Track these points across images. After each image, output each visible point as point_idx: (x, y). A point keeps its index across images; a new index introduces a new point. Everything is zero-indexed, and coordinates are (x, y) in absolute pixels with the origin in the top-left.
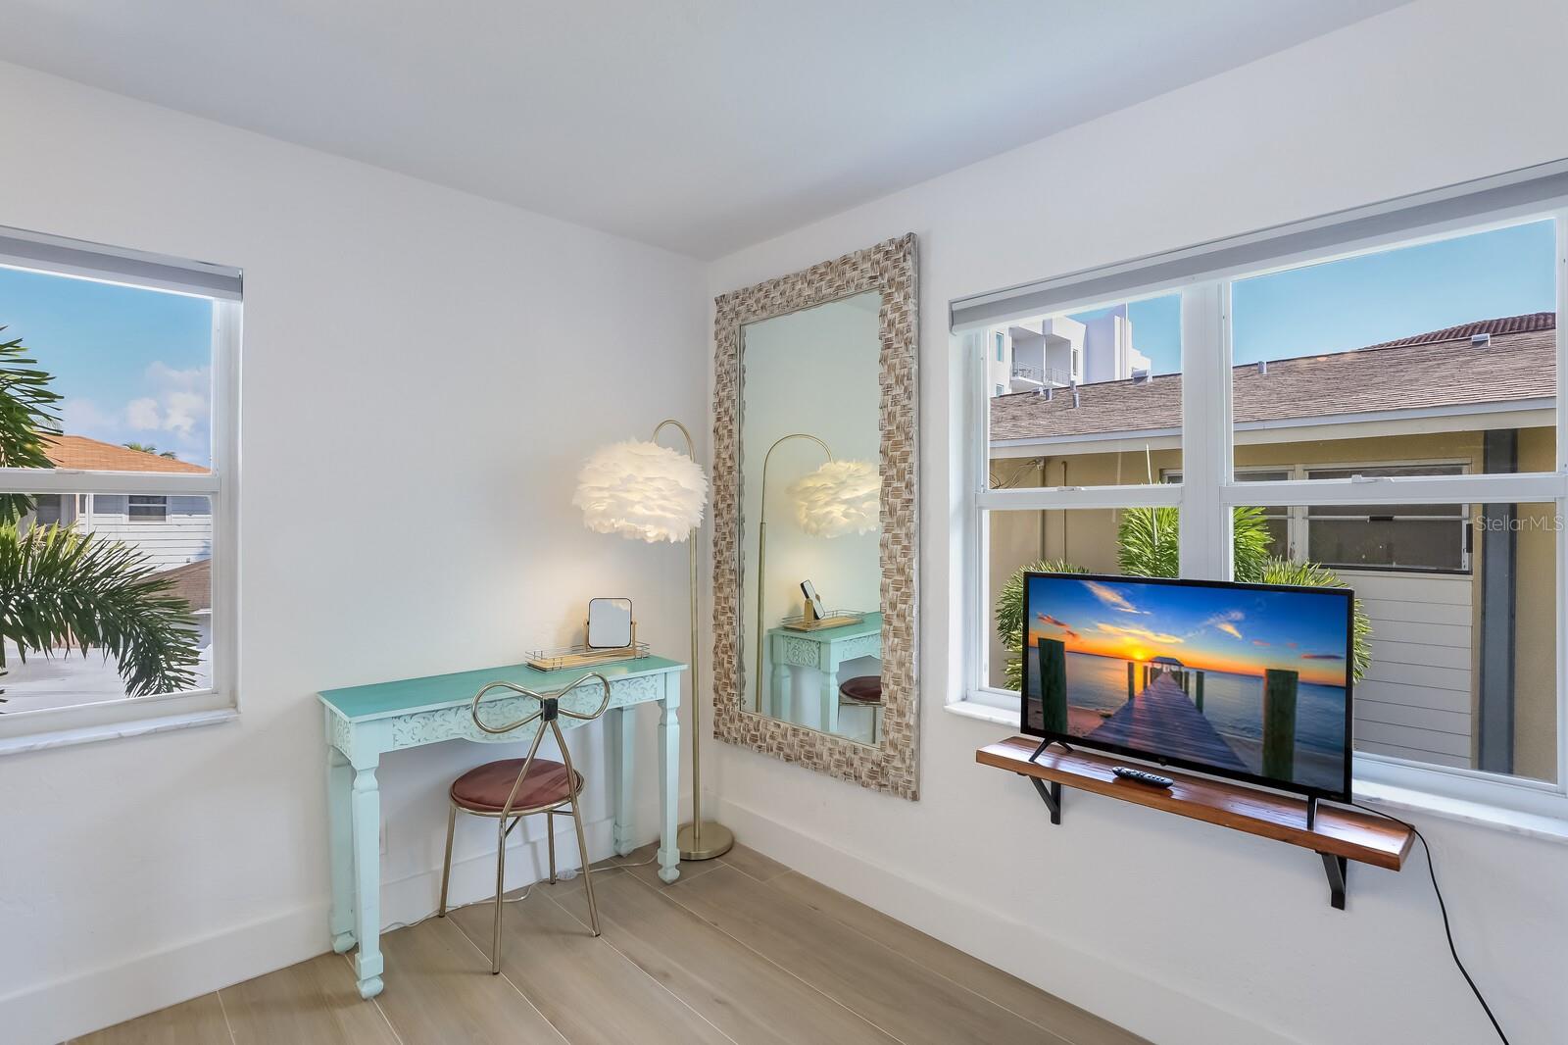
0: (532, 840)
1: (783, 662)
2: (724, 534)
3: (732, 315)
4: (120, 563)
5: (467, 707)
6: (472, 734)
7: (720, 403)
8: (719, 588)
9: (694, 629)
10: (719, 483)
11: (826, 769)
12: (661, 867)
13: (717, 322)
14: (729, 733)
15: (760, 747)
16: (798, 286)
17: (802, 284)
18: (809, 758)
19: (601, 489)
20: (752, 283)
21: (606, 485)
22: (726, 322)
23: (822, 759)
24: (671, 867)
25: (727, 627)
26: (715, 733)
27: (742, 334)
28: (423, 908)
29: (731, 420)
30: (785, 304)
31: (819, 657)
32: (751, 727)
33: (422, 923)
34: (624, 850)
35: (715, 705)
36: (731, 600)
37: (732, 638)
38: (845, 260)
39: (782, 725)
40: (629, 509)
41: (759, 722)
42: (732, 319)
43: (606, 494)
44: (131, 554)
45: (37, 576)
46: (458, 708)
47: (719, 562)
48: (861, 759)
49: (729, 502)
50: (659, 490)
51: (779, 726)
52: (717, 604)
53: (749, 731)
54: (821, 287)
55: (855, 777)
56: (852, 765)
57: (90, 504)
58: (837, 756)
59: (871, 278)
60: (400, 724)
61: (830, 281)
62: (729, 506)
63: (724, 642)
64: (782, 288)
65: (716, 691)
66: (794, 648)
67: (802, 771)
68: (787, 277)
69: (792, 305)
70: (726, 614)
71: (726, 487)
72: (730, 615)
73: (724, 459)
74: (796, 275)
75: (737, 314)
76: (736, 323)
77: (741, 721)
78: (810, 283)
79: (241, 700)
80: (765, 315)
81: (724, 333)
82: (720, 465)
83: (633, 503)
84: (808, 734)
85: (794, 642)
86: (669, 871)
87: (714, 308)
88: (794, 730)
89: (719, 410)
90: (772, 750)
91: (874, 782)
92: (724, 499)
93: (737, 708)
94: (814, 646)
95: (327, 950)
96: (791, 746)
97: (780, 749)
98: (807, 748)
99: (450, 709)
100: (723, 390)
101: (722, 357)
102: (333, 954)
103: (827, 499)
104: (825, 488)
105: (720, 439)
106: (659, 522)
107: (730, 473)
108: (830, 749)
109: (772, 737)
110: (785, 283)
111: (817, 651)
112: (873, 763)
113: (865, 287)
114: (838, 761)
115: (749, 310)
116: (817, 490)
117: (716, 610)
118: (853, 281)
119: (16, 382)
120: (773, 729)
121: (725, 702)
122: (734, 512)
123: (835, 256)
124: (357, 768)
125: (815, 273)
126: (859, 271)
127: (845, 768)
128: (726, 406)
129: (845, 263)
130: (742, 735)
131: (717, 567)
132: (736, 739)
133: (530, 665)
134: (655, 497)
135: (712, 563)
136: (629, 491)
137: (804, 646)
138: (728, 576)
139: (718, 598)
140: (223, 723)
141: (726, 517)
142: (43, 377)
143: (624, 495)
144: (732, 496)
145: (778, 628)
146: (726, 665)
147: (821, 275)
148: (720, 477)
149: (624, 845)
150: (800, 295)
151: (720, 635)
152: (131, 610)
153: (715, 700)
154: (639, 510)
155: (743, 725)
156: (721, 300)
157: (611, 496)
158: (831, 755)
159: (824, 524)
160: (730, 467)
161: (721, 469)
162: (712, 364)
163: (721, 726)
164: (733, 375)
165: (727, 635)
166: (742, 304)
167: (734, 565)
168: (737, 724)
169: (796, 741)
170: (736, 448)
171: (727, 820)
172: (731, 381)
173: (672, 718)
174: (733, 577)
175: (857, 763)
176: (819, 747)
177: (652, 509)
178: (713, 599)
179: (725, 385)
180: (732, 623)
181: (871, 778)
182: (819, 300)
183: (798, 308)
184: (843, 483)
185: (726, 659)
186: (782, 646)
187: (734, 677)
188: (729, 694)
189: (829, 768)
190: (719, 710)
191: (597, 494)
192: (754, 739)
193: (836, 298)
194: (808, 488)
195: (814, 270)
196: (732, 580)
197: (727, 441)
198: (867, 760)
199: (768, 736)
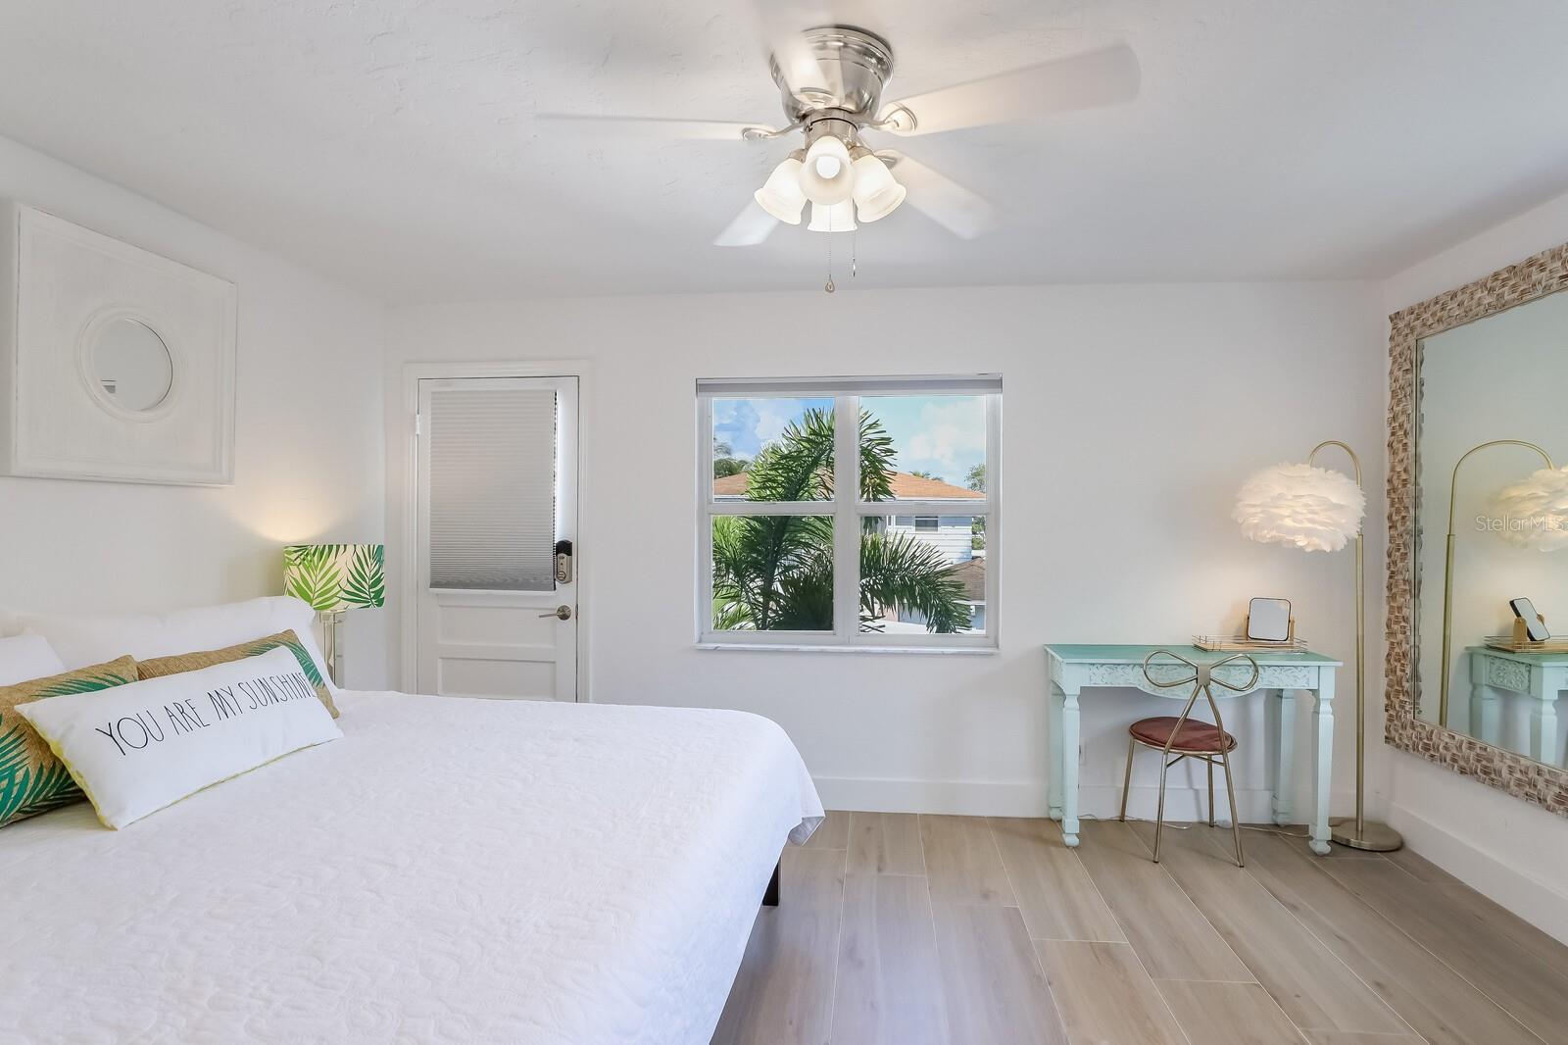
0: (1196, 787)
1: (1484, 683)
2: (1398, 545)
3: (1407, 331)
4: (929, 557)
5: (1141, 665)
6: (1145, 686)
7: (1394, 418)
8: (1392, 597)
9: (1360, 633)
10: (1393, 496)
11: (1505, 787)
12: (1311, 838)
13: (1392, 338)
14: (1400, 739)
15: (1432, 756)
16: (1478, 295)
17: (1482, 292)
18: (1485, 773)
19: (1254, 506)
20: (1427, 296)
21: (1258, 503)
22: (1401, 338)
23: (1500, 776)
24: (1321, 841)
25: (1400, 636)
26: (1386, 738)
27: (1419, 348)
28: (1110, 812)
29: (1406, 434)
30: (1464, 314)
31: (1529, 681)
32: (1424, 735)
33: (1108, 821)
34: (1281, 820)
35: (1387, 710)
36: (1404, 610)
37: (1405, 647)
38: (1531, 263)
39: (1457, 737)
40: (1279, 522)
41: (1432, 732)
42: (1407, 335)
43: (1259, 510)
44: (934, 551)
45: (889, 564)
46: (1135, 665)
47: (1393, 572)
48: (1547, 781)
49: (1403, 514)
50: (1307, 505)
51: (1453, 738)
52: (1391, 613)
53: (1421, 739)
54: (1503, 294)
55: (1539, 799)
56: (1535, 786)
57: (893, 518)
58: (1518, 775)
59: (1561, 277)
60: (1094, 669)
61: (1514, 286)
62: (1404, 518)
63: (1397, 650)
64: (1460, 298)
65: (1388, 696)
66: (1499, 668)
67: (1479, 786)
68: (1466, 287)
69: (1471, 314)
70: (1400, 624)
71: (1401, 500)
72: (1403, 624)
73: (1399, 472)
74: (1475, 284)
75: (1412, 330)
76: (1411, 340)
77: (1414, 729)
78: (1491, 290)
79: (1000, 643)
80: (1441, 327)
81: (1398, 349)
82: (1395, 477)
83: (1283, 517)
84: (1486, 749)
85: (1498, 663)
86: (1319, 843)
87: (1389, 325)
88: (1470, 743)
89: (1393, 425)
90: (1445, 761)
91: (1562, 807)
92: (1398, 511)
93: (1410, 716)
94: (1523, 669)
95: (1046, 816)
96: (1467, 760)
97: (1454, 760)
98: (1484, 763)
99: (1128, 665)
100: (1398, 405)
101: (1396, 373)
102: (1050, 819)
103: (1538, 510)
104: (1534, 497)
105: (1394, 453)
106: (1309, 533)
107: (1404, 486)
108: (1510, 767)
109: (1446, 748)
110: (1463, 293)
111: (1526, 674)
112: (1561, 787)
113: (1555, 287)
114: (1520, 780)
115: (1424, 325)
116: (1523, 499)
117: (1389, 619)
118: (1540, 283)
119: (878, 444)
120: (1447, 740)
121: (1398, 709)
122: (1410, 525)
123: (1519, 258)
124: (1066, 693)
125: (1497, 279)
126: (1547, 272)
127: (1527, 789)
128: (1400, 420)
129: (1531, 265)
130: (1414, 742)
131: (1391, 577)
132: (1407, 746)
133: (1196, 646)
134: (1305, 511)
135: (1387, 573)
136: (1277, 507)
137: (1511, 668)
138: (1403, 587)
139: (1392, 607)
140: (992, 654)
141: (1400, 529)
142: (888, 441)
143: (1275, 510)
144: (1406, 508)
145: (1480, 647)
146: (1399, 673)
147: (1503, 280)
148: (1394, 490)
149: (1281, 816)
150: (1479, 305)
151: (1392, 643)
152: (934, 588)
153: (1387, 706)
154: (1288, 522)
155: (1415, 733)
156: (1396, 317)
157: (1262, 512)
158: (1511, 773)
159: (1533, 536)
160: (1404, 480)
161: (1396, 482)
162: (1387, 380)
163: (1393, 732)
164: (1408, 390)
165: (1400, 644)
166: (1418, 319)
167: (1409, 575)
168: (1409, 731)
169: (1472, 754)
170: (1412, 460)
171: (1397, 824)
172: (1405, 396)
173: (1325, 708)
174: (1408, 588)
175: (1541, 785)
176: (1497, 764)
177: (1301, 522)
178: (1386, 608)
179: (1400, 400)
180: (1405, 633)
181: (1558, 802)
182: (1503, 307)
183: (1476, 317)
184: (1561, 491)
185: (1398, 667)
186: (1484, 668)
187: (1407, 685)
188: (1401, 701)
189: (1508, 787)
190: (1391, 715)
191: (1253, 510)
192: (1427, 748)
193: (1521, 300)
194: (1509, 498)
195: (1496, 276)
196: (1405, 590)
197: (1401, 455)
198: (1554, 784)
199: (1441, 747)
